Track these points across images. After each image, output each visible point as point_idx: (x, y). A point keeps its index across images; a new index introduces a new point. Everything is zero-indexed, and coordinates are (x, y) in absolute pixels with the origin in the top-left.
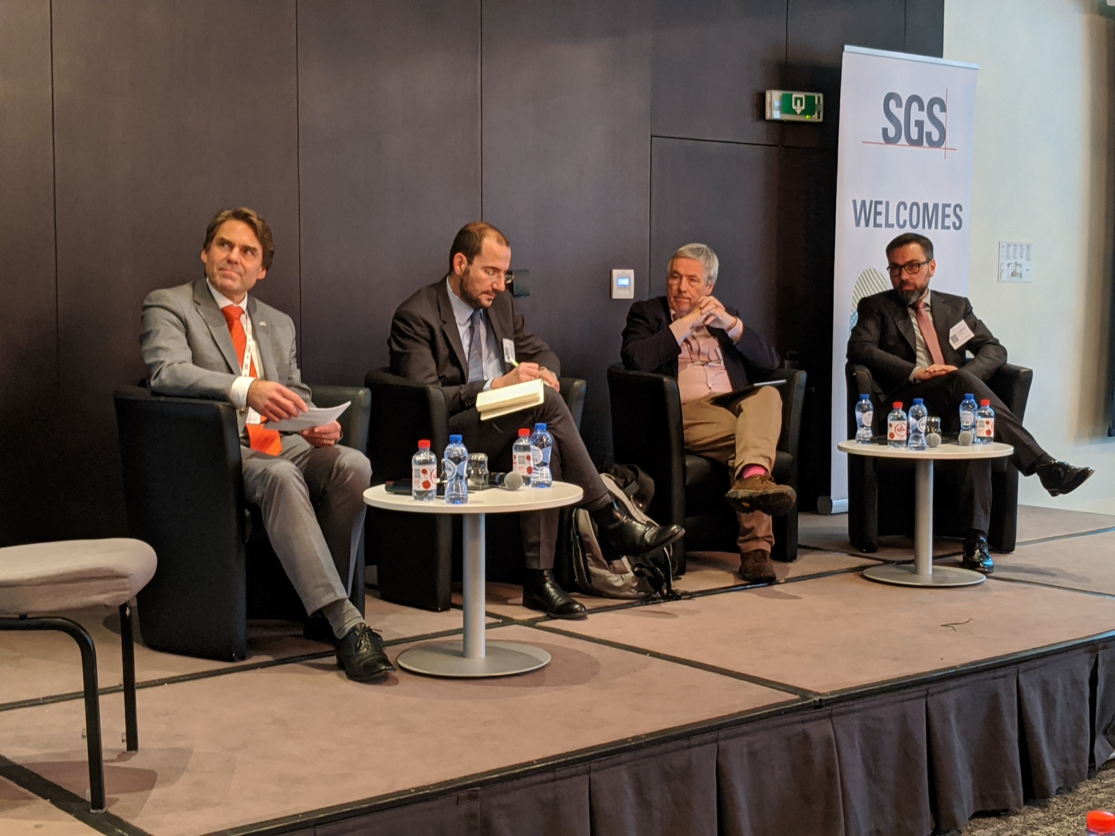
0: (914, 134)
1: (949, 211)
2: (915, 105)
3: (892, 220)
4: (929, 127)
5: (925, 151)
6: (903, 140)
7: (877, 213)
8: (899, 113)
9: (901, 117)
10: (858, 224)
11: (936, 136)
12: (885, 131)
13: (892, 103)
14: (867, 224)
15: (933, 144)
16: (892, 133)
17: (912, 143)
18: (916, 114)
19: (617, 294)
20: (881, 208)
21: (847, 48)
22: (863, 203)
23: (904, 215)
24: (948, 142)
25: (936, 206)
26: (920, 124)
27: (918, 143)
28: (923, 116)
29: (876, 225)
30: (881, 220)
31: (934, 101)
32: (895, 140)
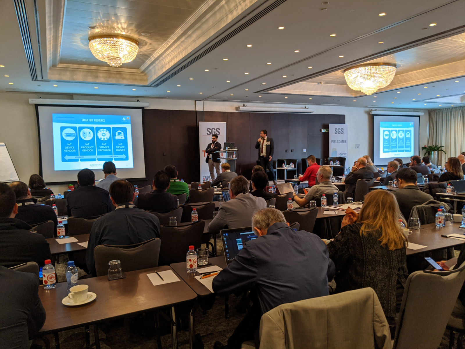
0: (339, 132)
1: (344, 141)
2: (339, 129)
3: (337, 142)
6: (338, 133)
7: (335, 142)
8: (337, 131)
10: (331, 143)
12: (335, 133)
13: (336, 130)
15: (342, 133)
16: (336, 133)
17: (339, 133)
18: (339, 130)
19: (304, 151)
20: (335, 141)
21: (330, 124)
22: (332, 141)
23: (338, 142)
24: (344, 133)
26: (340, 131)
27: (340, 133)
28: (340, 130)
32: (337, 133)
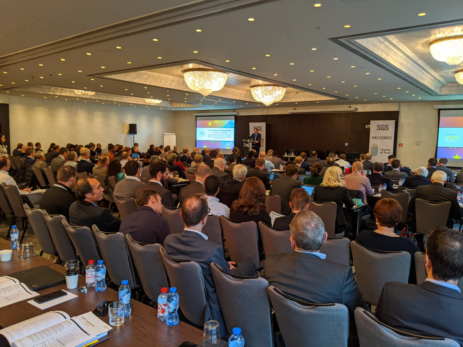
0: (383, 129)
1: (389, 137)
2: (383, 126)
3: (379, 138)
4: (385, 128)
5: (385, 131)
6: (381, 130)
9: (380, 127)
10: (372, 139)
11: (387, 129)
14: (374, 139)
15: (386, 129)
17: (382, 130)
19: (346, 145)
21: (371, 121)
22: (373, 137)
23: (381, 138)
24: (389, 129)
25: (387, 137)
26: (384, 128)
27: (384, 130)
28: (385, 127)
29: (376, 139)
30: (377, 138)
31: (386, 125)
32: (379, 130)
